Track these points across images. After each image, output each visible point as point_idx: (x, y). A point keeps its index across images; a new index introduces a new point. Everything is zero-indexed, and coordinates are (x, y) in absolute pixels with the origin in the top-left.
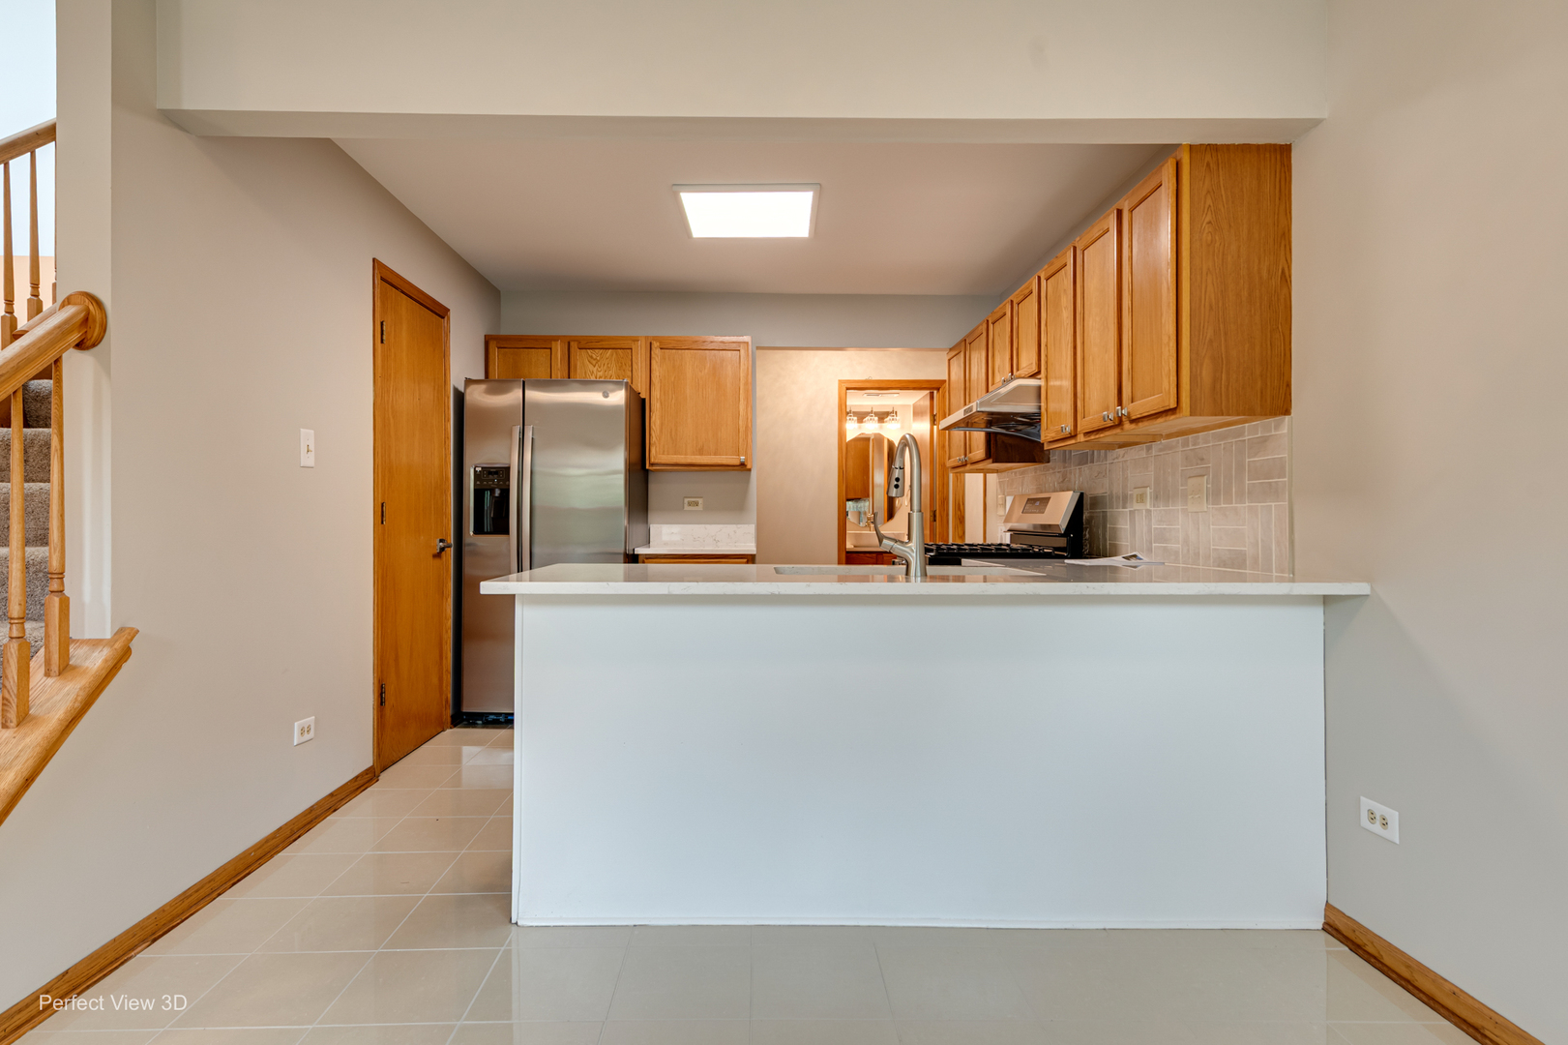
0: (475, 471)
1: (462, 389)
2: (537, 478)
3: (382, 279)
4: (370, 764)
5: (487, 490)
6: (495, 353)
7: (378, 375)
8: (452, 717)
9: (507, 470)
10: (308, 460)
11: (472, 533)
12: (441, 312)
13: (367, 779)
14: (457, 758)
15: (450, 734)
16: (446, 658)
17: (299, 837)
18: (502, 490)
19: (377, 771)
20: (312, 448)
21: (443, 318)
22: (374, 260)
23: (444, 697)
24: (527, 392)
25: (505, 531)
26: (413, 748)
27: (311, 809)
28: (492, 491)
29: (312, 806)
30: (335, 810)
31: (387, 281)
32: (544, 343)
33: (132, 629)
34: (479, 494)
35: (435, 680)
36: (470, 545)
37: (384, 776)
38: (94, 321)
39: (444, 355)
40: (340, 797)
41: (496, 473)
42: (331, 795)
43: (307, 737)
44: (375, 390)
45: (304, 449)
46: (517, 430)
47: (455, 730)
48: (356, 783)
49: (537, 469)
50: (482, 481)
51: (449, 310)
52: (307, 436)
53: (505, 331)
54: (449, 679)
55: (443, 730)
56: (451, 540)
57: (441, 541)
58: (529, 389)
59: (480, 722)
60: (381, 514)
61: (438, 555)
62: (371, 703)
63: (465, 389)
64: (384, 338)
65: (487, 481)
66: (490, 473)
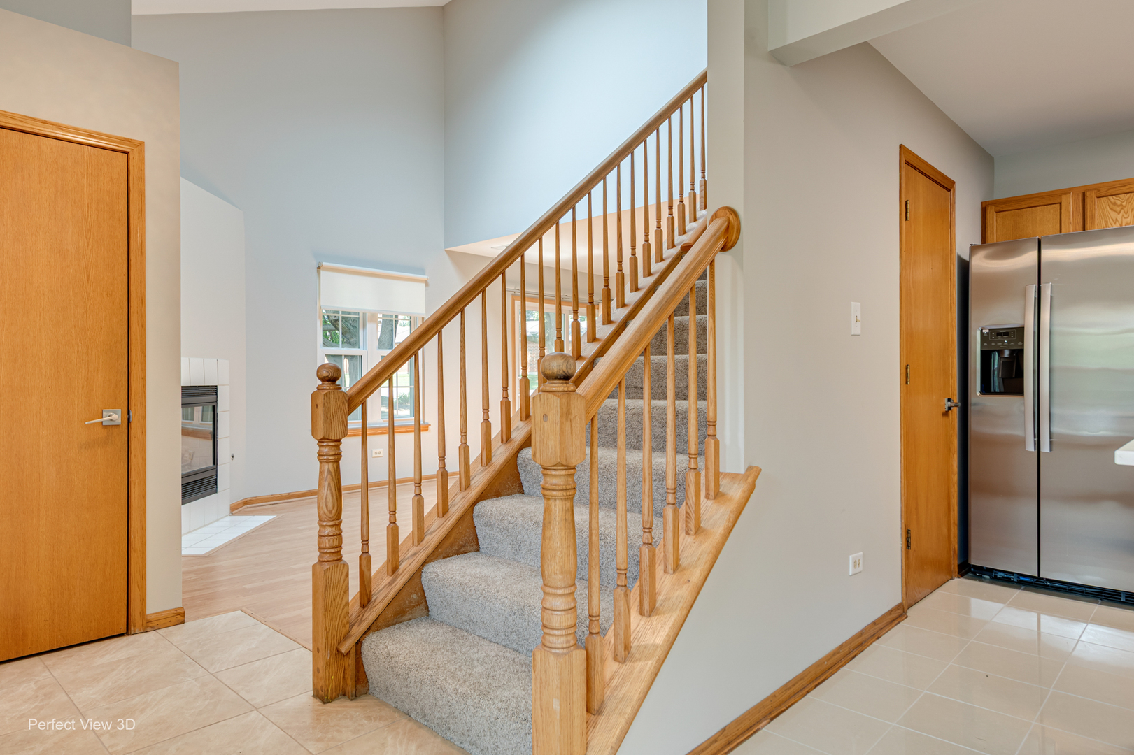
0: (982, 333)
1: (966, 258)
2: (1056, 339)
3: (907, 163)
4: (899, 601)
5: (994, 351)
6: (993, 218)
7: (903, 249)
8: (959, 566)
9: (1020, 331)
10: (856, 329)
11: (978, 394)
12: (946, 185)
13: (897, 615)
14: (966, 609)
15: (959, 585)
16: (954, 510)
17: (856, 656)
18: (1012, 352)
19: (906, 607)
20: (859, 318)
21: (949, 190)
22: (901, 146)
23: (952, 547)
24: (1043, 251)
25: (1020, 391)
26: (929, 591)
27: (861, 633)
28: (1000, 352)
29: (862, 631)
30: (878, 638)
31: (911, 164)
32: (1052, 199)
33: (757, 467)
34: (986, 356)
35: (945, 531)
36: (975, 404)
37: (910, 612)
38: (733, 228)
39: (950, 226)
40: (881, 625)
41: (1006, 334)
42: (874, 623)
43: (860, 569)
44: (901, 264)
45: (854, 320)
46: (1032, 289)
47: (962, 580)
48: (891, 616)
49: (1056, 329)
50: (989, 343)
51: (954, 183)
52: (856, 308)
53: (998, 196)
54: (955, 530)
55: (952, 579)
56: (956, 399)
57: (949, 400)
58: (1045, 248)
59: (988, 577)
60: (906, 375)
61: (946, 414)
62: (900, 546)
63: (970, 256)
64: (908, 216)
65: (995, 342)
66: (999, 334)
